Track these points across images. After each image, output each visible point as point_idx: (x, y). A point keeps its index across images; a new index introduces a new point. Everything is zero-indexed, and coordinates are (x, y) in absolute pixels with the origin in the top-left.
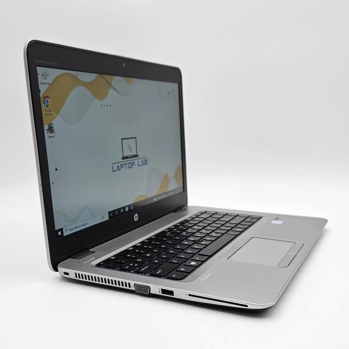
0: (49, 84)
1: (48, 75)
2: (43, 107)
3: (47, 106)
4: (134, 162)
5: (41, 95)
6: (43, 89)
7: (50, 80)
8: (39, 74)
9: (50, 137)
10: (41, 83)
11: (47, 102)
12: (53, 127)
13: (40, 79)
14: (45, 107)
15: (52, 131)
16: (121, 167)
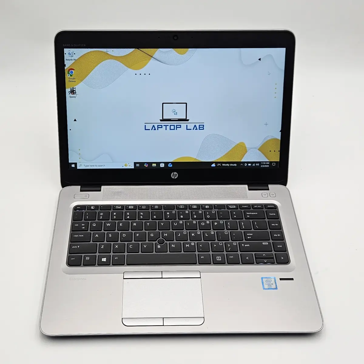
0: (74, 60)
1: (75, 54)
2: (67, 76)
3: (71, 75)
4: (180, 125)
5: (66, 68)
6: (68, 64)
7: (76, 57)
8: (65, 54)
9: (71, 97)
10: (67, 60)
11: (72, 72)
12: (75, 90)
13: (66, 57)
14: (69, 76)
15: (74, 93)
16: (158, 128)
